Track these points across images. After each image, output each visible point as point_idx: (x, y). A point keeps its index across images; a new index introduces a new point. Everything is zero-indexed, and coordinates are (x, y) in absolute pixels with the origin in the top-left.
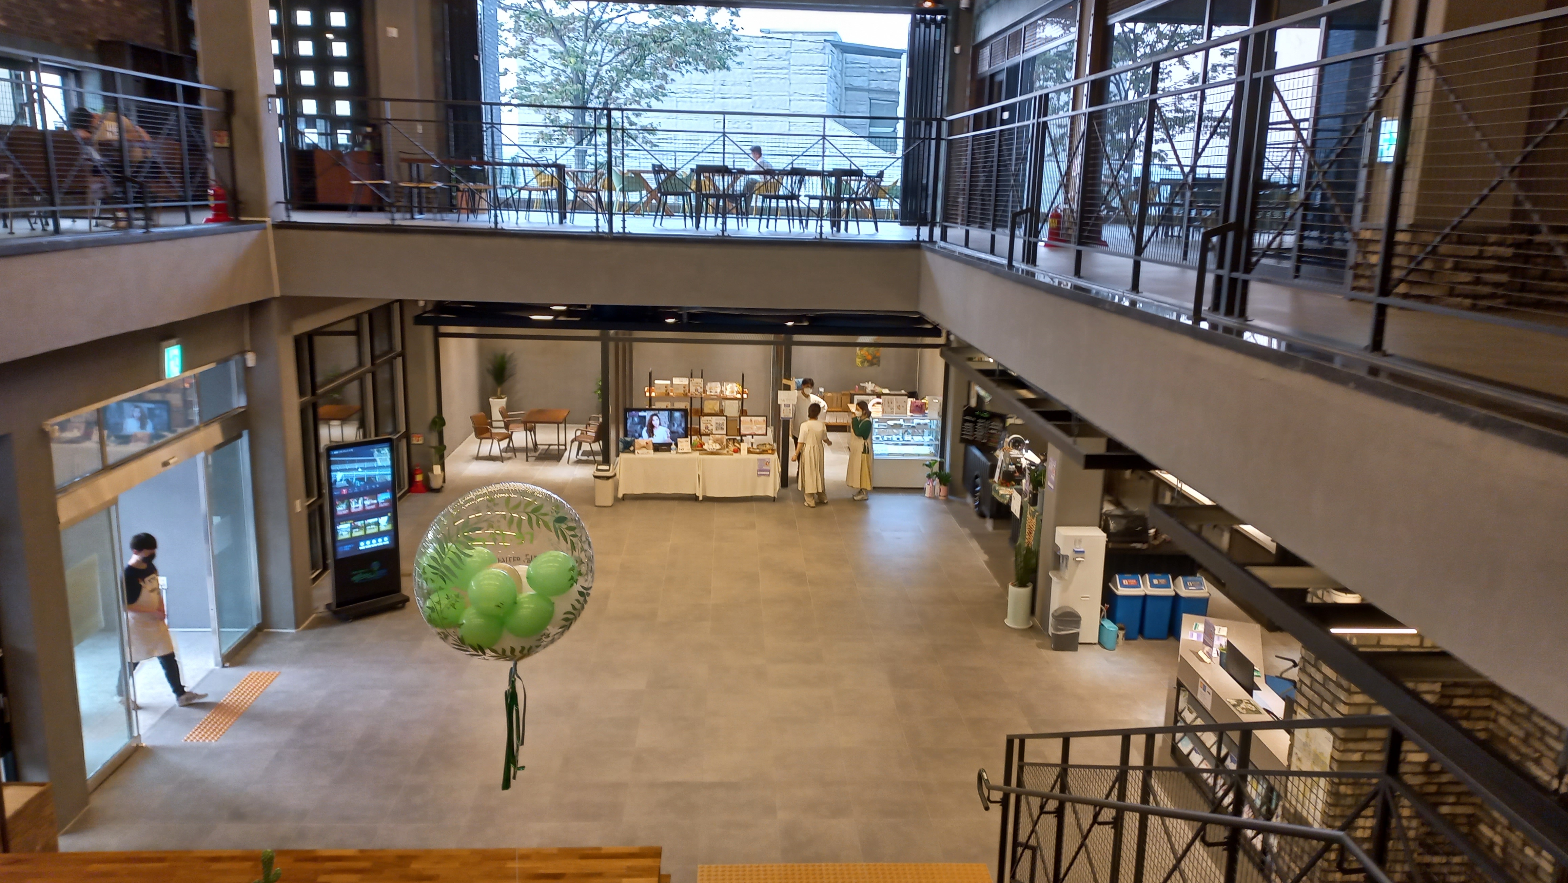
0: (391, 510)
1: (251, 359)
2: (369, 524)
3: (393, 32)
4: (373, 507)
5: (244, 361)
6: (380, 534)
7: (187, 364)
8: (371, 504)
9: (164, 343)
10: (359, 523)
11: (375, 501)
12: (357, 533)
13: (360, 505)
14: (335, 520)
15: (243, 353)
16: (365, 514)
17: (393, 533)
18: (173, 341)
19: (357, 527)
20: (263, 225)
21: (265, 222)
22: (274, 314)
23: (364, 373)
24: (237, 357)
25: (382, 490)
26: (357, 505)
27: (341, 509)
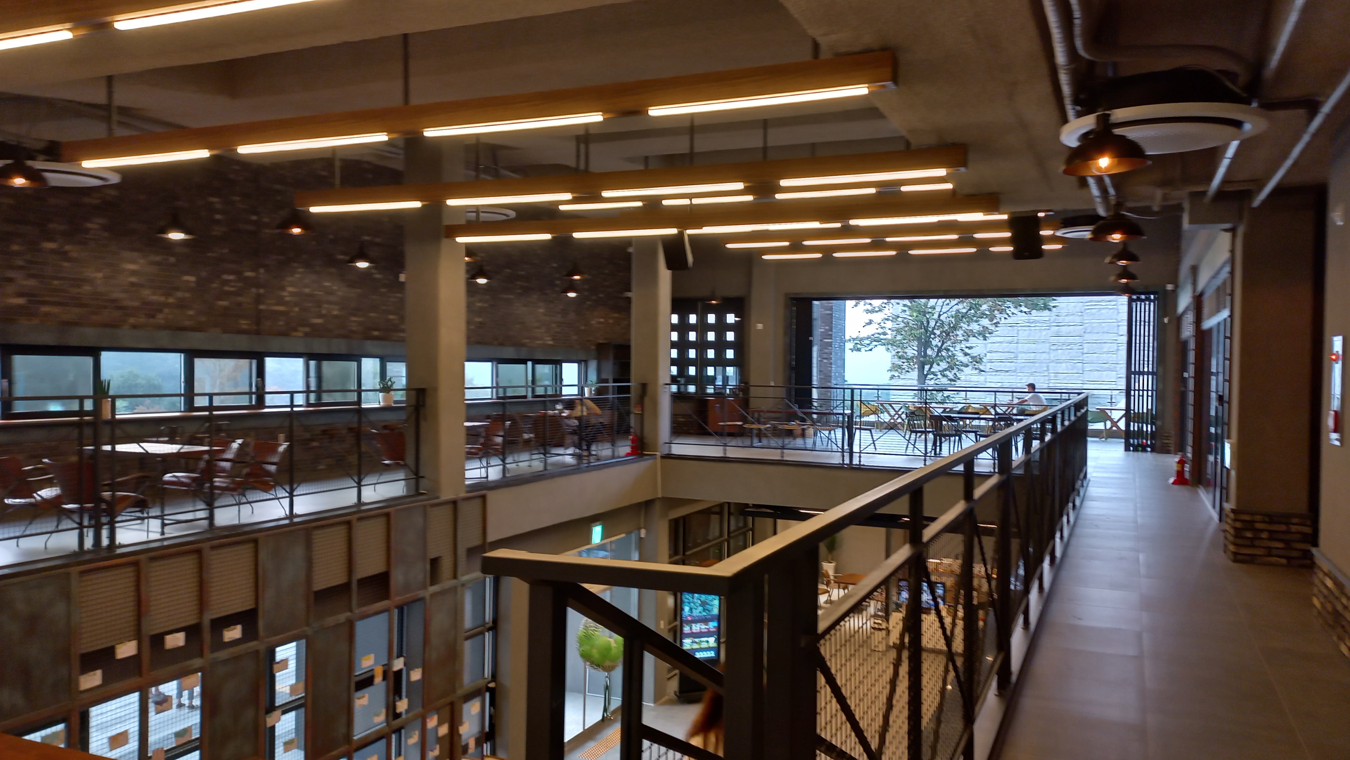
0: (717, 633)
1: (643, 533)
2: (703, 642)
3: (760, 326)
4: (706, 630)
5: (639, 534)
6: (709, 649)
7: (605, 536)
8: (706, 628)
9: (593, 524)
10: (697, 640)
11: (707, 627)
12: (695, 646)
13: (698, 628)
14: (683, 636)
15: (639, 529)
16: (700, 635)
17: (717, 649)
18: (598, 523)
19: (696, 643)
20: (655, 456)
21: (656, 454)
22: (657, 507)
23: (723, 542)
24: (636, 532)
25: (711, 620)
26: (696, 628)
27: (686, 629)
